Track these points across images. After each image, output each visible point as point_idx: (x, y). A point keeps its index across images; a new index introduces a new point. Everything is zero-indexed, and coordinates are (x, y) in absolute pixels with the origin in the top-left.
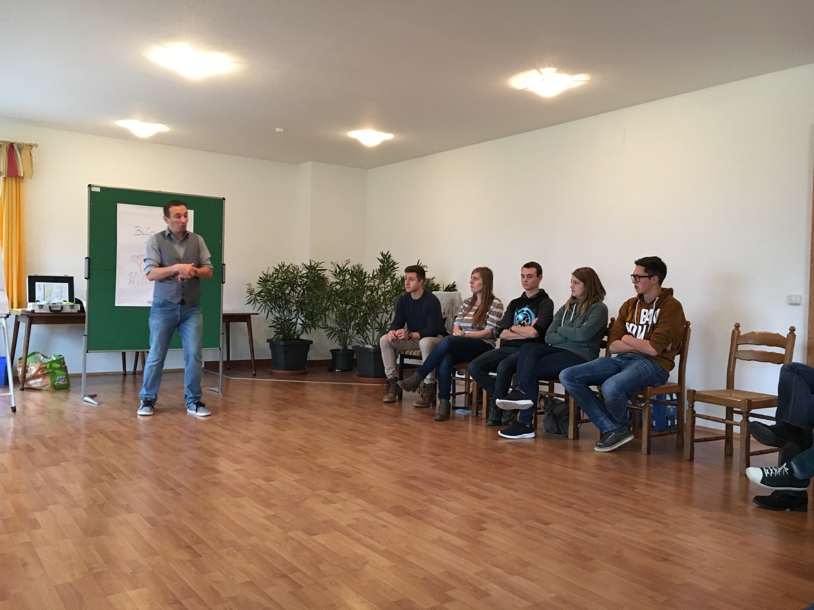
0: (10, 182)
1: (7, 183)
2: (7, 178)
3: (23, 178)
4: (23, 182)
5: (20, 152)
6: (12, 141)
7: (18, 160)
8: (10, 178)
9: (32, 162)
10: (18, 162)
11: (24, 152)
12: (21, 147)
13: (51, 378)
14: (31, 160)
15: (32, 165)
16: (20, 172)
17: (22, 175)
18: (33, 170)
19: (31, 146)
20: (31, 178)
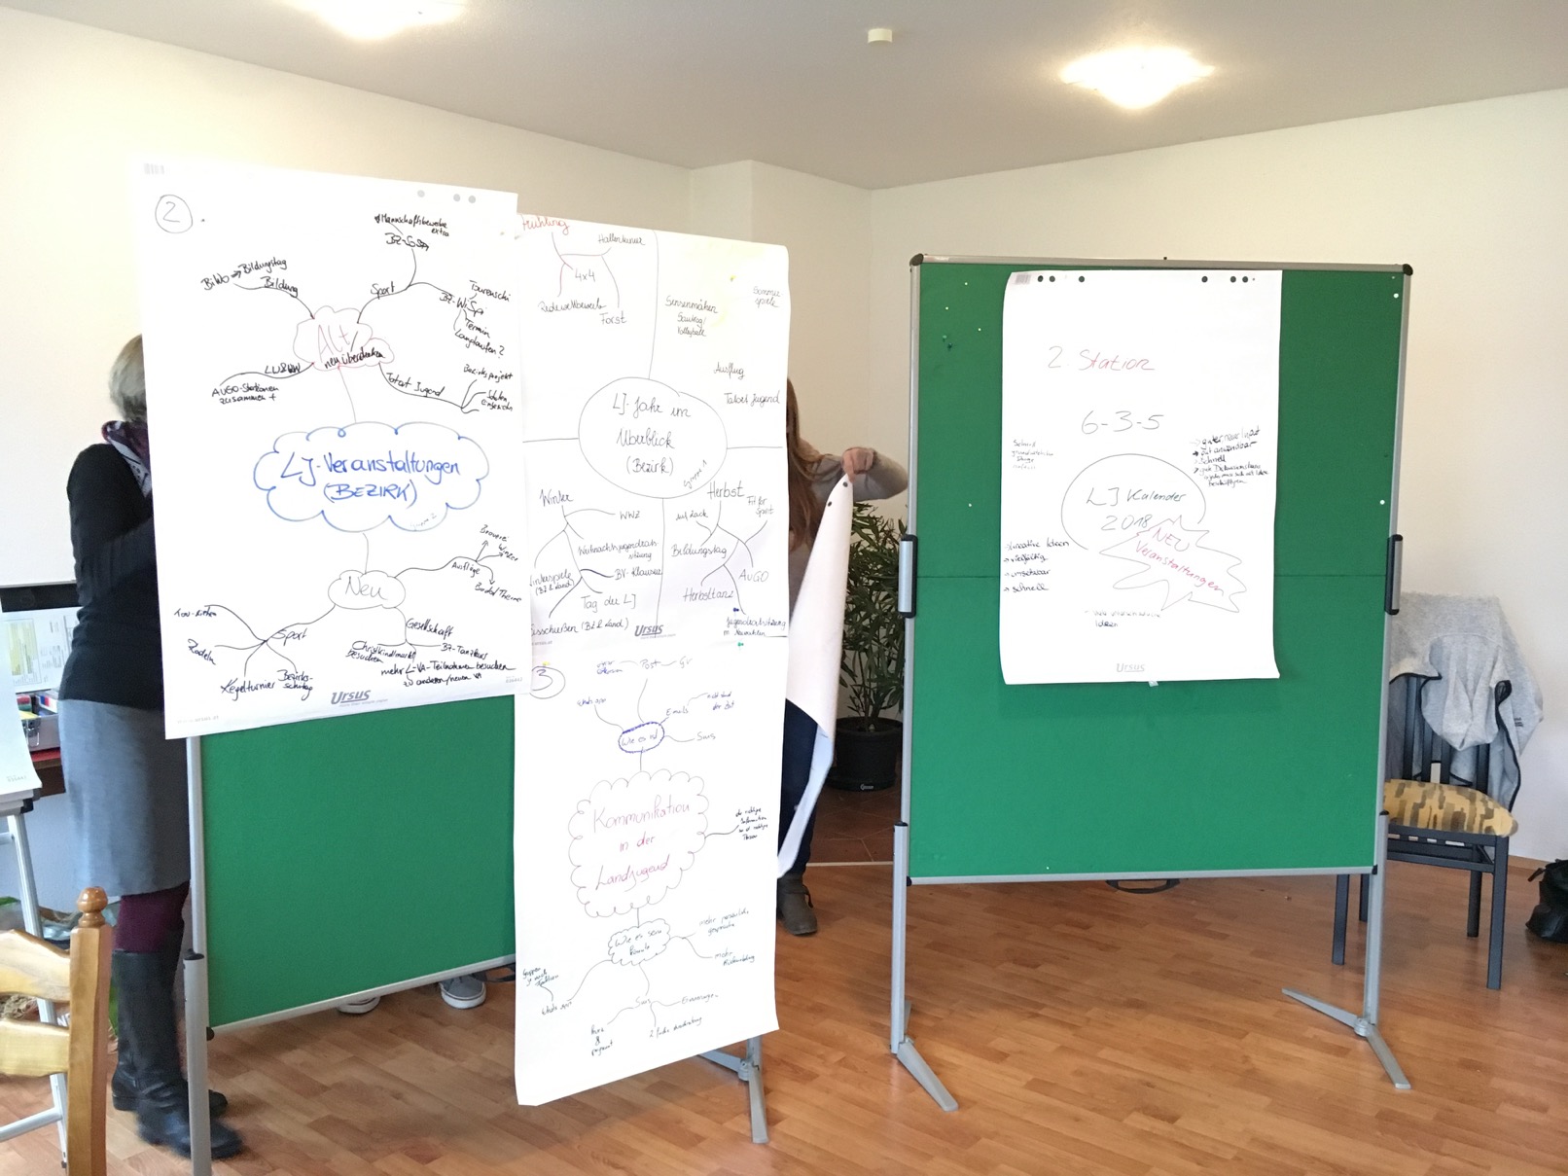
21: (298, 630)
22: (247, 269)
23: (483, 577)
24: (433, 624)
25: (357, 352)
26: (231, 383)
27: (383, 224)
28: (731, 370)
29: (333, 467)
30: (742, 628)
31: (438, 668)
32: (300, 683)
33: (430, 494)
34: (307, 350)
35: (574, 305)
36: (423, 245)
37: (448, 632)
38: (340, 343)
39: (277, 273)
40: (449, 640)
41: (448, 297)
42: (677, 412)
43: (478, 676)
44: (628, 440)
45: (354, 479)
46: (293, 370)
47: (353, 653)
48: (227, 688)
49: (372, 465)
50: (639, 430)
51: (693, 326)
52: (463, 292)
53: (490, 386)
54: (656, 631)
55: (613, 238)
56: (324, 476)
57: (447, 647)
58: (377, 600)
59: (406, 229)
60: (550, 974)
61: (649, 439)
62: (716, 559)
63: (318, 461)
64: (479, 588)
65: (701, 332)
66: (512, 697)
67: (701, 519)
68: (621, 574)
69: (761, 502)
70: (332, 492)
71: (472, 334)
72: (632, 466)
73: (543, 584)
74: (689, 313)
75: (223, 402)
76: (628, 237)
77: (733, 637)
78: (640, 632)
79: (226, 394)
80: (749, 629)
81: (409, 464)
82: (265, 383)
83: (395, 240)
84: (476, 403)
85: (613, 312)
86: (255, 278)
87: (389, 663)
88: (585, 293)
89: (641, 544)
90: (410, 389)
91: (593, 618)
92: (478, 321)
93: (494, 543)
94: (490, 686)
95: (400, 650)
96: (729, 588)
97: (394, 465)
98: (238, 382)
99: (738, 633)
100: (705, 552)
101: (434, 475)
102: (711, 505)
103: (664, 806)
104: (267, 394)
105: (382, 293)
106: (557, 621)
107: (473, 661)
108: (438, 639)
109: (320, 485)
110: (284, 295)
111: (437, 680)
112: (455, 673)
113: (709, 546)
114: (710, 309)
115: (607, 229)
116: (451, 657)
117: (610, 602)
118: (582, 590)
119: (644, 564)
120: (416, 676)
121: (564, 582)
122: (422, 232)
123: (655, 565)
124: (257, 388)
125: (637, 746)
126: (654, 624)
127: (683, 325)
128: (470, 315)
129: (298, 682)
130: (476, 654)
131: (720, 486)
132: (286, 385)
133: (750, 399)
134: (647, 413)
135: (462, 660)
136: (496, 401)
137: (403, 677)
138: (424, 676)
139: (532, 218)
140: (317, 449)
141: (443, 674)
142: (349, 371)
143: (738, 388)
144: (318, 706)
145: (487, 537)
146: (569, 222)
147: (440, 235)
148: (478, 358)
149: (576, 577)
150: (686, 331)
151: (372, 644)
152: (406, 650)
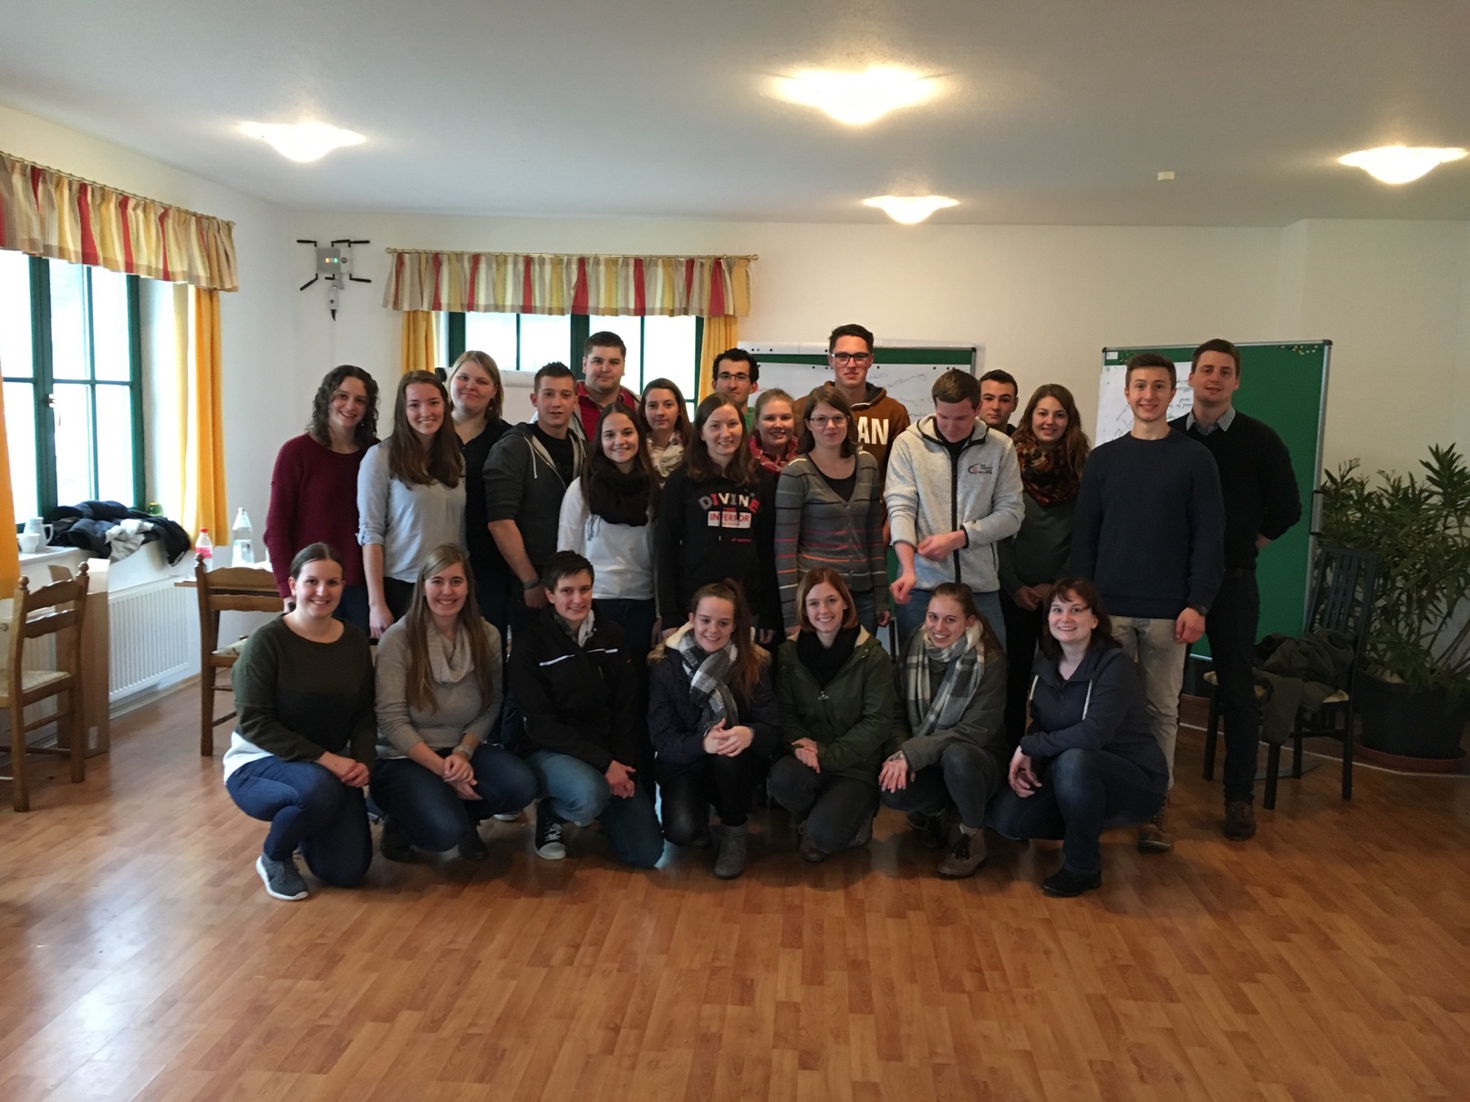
0: (717, 329)
1: (712, 326)
2: (712, 320)
3: (734, 317)
4: (736, 322)
5: (730, 273)
6: (719, 254)
7: (726, 286)
8: (717, 319)
9: (748, 288)
10: (727, 291)
11: (735, 270)
12: (731, 262)
14: (748, 284)
15: (748, 293)
16: (728, 307)
17: (731, 313)
18: (749, 302)
19: (747, 259)
20: (747, 316)
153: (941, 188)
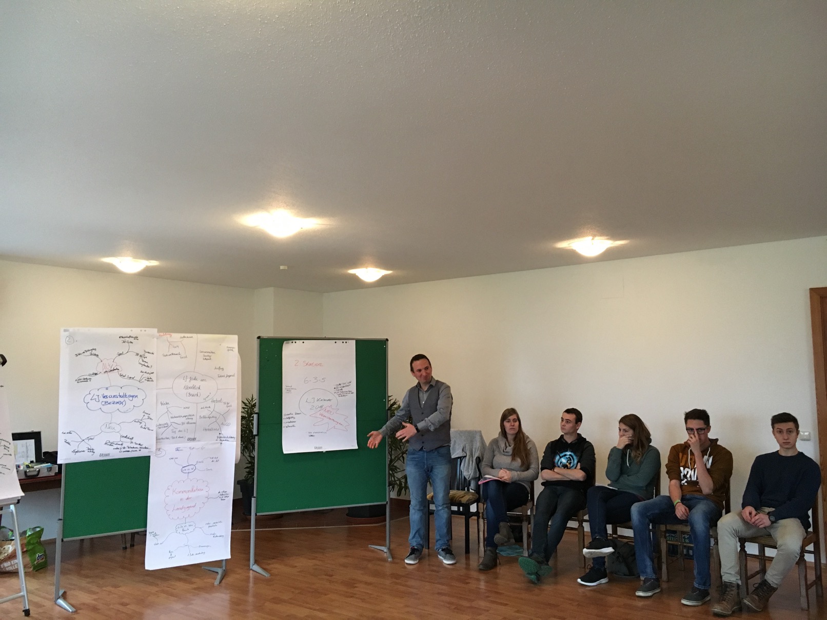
13: (30, 556)
21: (92, 437)
22: (86, 351)
23: (143, 424)
24: (128, 436)
25: (112, 369)
26: (80, 378)
27: (121, 338)
28: (219, 368)
29: (104, 397)
30: (222, 439)
31: (129, 448)
32: (92, 451)
33: (129, 403)
34: (100, 369)
35: (173, 354)
36: (131, 342)
37: (132, 438)
38: (108, 367)
39: (94, 352)
40: (132, 441)
41: (137, 354)
42: (202, 380)
43: (140, 450)
44: (187, 388)
45: (109, 400)
46: (96, 374)
47: (106, 444)
48: (74, 451)
49: (114, 396)
50: (191, 385)
51: (208, 358)
52: (141, 353)
53: (148, 376)
54: (194, 439)
55: (184, 337)
56: (102, 399)
57: (132, 442)
58: (113, 430)
59: (127, 339)
60: (157, 534)
61: (194, 387)
62: (214, 420)
63: (100, 396)
64: (141, 427)
65: (210, 359)
66: (150, 456)
67: (209, 409)
68: (183, 423)
69: (228, 404)
70: (103, 403)
71: (143, 363)
72: (188, 395)
73: (159, 426)
74: (206, 354)
75: (78, 382)
76: (189, 336)
77: (219, 441)
78: (189, 439)
79: (79, 381)
80: (224, 439)
81: (125, 396)
82: (88, 377)
83: (124, 342)
84: (144, 380)
85: (184, 356)
86: (88, 353)
87: (115, 446)
88: (176, 351)
89: (190, 415)
90: (125, 377)
91: (175, 436)
92: (145, 360)
93: (146, 416)
94: (144, 453)
95: (119, 443)
96: (218, 428)
97: (120, 396)
98: (82, 378)
99: (221, 440)
100: (210, 418)
101: (131, 398)
102: (212, 405)
103: (195, 489)
104: (89, 380)
105: (120, 355)
106: (164, 436)
107: (139, 446)
108: (129, 440)
109: (101, 401)
110: (95, 357)
111: (128, 451)
112: (133, 449)
113: (211, 416)
114: (213, 353)
115: (182, 335)
116: (132, 445)
117: (180, 431)
118: (171, 428)
119: (190, 421)
120: (123, 450)
121: (166, 426)
122: (131, 340)
123: (194, 421)
124: (86, 379)
125: (187, 471)
126: (193, 437)
127: (205, 358)
128: (143, 358)
129: (91, 450)
130: (140, 444)
131: (215, 399)
132: (94, 378)
133: (226, 376)
134: (194, 381)
135: (135, 446)
136: (149, 379)
137: (119, 450)
138: (125, 450)
139: (162, 334)
140: (101, 393)
141: (130, 450)
142: (111, 374)
143: (221, 373)
144: (96, 457)
145: (144, 414)
146: (172, 334)
147: (136, 340)
148: (144, 369)
149: (170, 424)
150: (206, 359)
151: (111, 441)
152: (120, 443)
153: (149, 257)
